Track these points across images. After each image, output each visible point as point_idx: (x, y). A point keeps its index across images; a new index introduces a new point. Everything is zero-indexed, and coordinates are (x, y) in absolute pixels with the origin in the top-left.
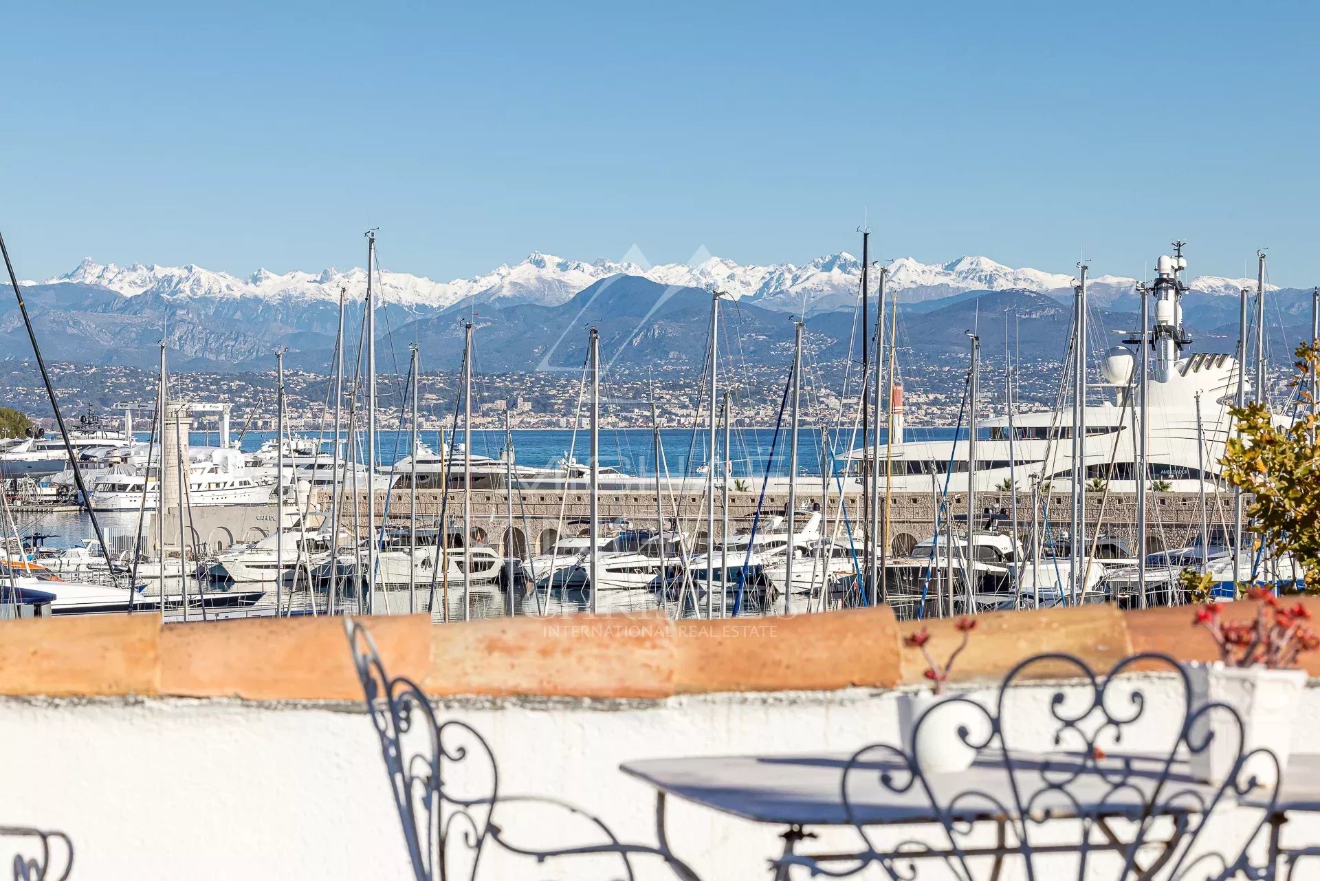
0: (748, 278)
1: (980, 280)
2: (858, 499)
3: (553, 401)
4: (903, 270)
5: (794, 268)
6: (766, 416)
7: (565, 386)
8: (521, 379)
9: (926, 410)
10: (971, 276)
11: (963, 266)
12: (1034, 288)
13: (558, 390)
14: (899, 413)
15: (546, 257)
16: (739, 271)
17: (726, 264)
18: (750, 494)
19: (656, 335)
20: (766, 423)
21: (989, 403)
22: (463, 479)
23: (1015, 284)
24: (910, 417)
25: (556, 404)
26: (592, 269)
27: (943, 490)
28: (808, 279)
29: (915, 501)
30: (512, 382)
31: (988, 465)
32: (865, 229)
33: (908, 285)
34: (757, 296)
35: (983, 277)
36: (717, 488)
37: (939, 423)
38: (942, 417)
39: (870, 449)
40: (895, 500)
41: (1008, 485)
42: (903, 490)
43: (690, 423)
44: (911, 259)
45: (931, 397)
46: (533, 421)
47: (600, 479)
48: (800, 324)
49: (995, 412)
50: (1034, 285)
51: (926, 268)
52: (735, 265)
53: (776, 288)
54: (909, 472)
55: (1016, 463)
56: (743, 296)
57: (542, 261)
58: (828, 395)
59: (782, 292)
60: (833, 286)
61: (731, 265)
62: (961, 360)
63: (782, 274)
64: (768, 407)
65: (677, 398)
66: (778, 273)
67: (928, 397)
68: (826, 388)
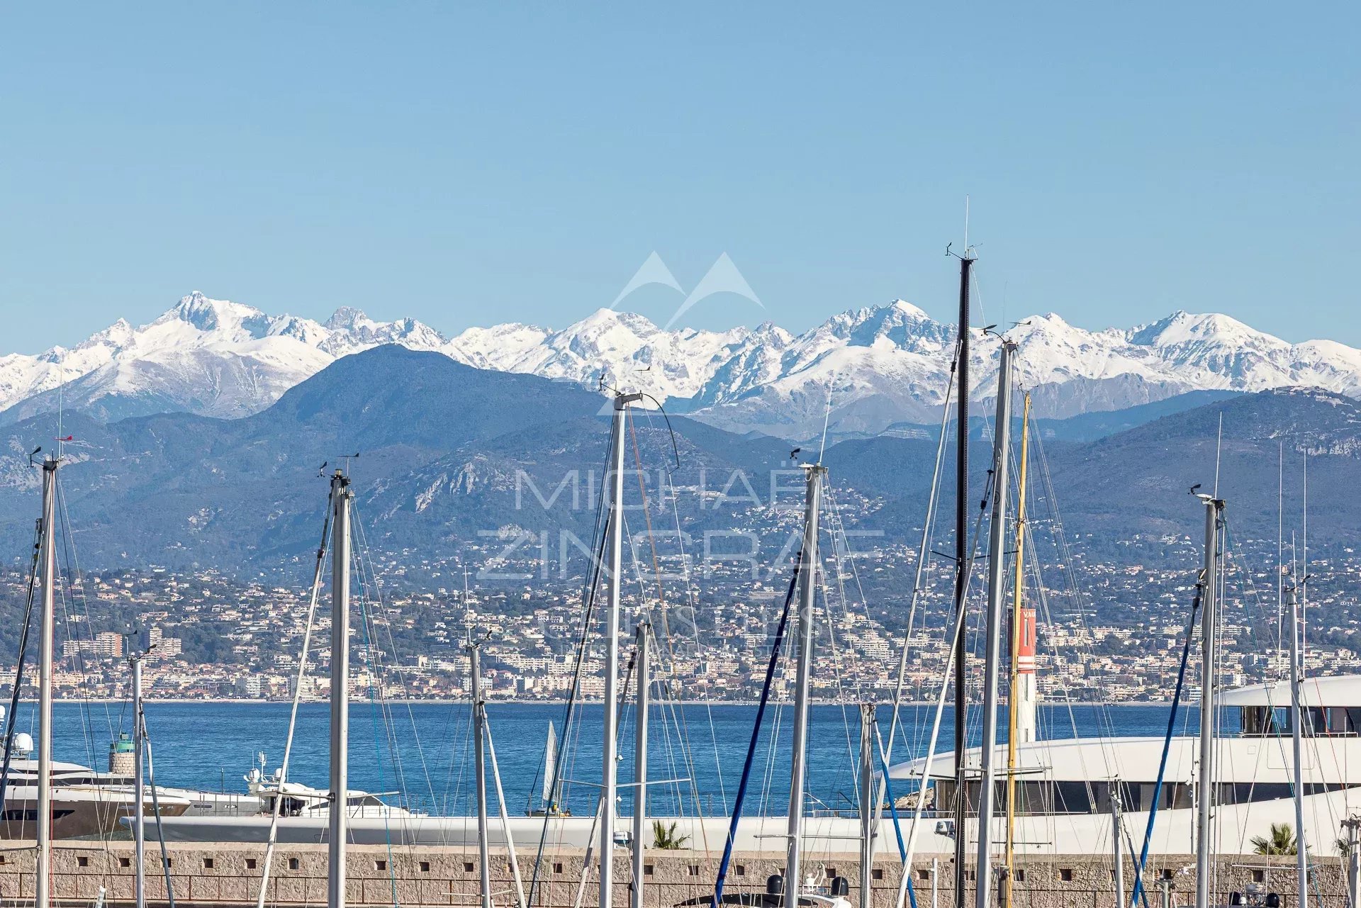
0: (681, 359)
1: (1213, 366)
2: (935, 870)
3: (231, 636)
4: (1037, 342)
5: (786, 337)
6: (720, 676)
7: (258, 602)
8: (158, 584)
9: (1087, 666)
10: (1192, 359)
11: (1174, 335)
12: (1337, 386)
13: (244, 611)
14: (1028, 671)
15: (218, 306)
16: (660, 341)
17: (630, 325)
18: (687, 855)
19: (470, 487)
20: (720, 690)
21: (1233, 649)
22: (33, 815)
23: (1293, 377)
24: (1050, 679)
25: (237, 642)
26: (323, 334)
27: (1138, 851)
28: (818, 360)
29: (1067, 875)
30: (137, 591)
31: (1240, 793)
32: (961, 252)
33: (1048, 377)
34: (705, 397)
35: (1221, 361)
36: (620, 842)
37: (1116, 692)
38: (1124, 680)
39: (972, 757)
40: (1021, 872)
41: (1280, 840)
42: (1044, 850)
43: (545, 689)
44: (1055, 317)
45: (1100, 634)
46: (184, 681)
47: (351, 817)
48: (816, 469)
49: (1246, 670)
50: (1339, 379)
51: (1089, 339)
52: (653, 327)
53: (745, 382)
54: (1059, 809)
55: (1308, 789)
56: (670, 399)
57: (208, 313)
58: (863, 627)
59: (757, 391)
60: (875, 379)
61: (644, 329)
62: (1167, 550)
63: (760, 349)
64: (724, 655)
65: (516, 631)
66: (750, 347)
67: (1092, 634)
68: (857, 611)
